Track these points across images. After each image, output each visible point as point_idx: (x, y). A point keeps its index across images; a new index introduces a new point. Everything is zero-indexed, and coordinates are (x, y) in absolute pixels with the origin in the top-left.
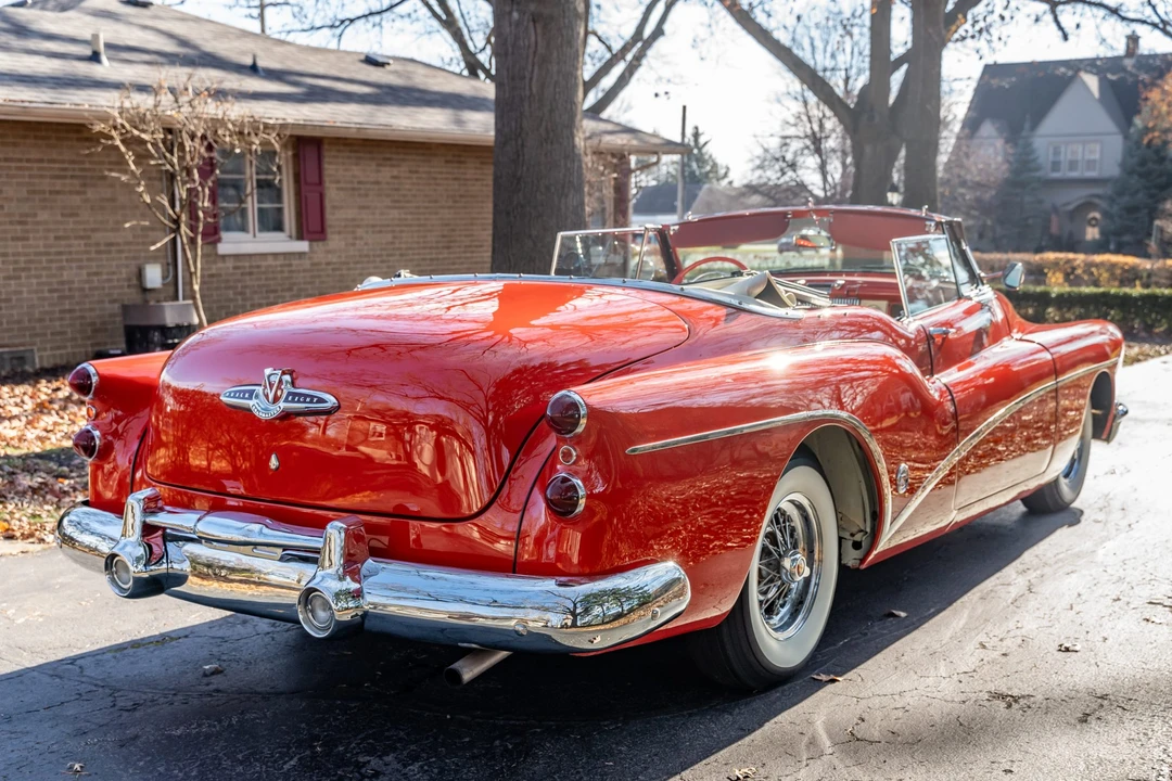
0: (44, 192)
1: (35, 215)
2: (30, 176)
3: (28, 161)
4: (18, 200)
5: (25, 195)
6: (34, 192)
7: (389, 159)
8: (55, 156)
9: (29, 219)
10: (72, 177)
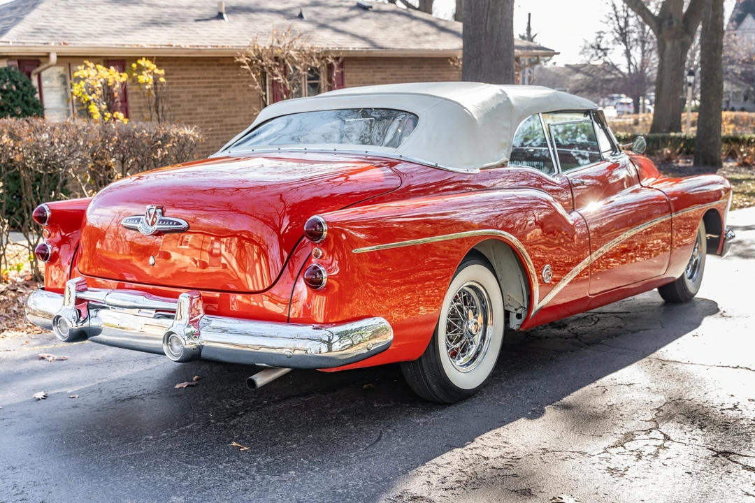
0: (200, 96)
1: (196, 109)
2: (194, 87)
3: (193, 78)
4: (188, 101)
5: (191, 98)
6: (196, 96)
7: (380, 68)
8: (206, 75)
9: (193, 112)
10: (215, 87)
